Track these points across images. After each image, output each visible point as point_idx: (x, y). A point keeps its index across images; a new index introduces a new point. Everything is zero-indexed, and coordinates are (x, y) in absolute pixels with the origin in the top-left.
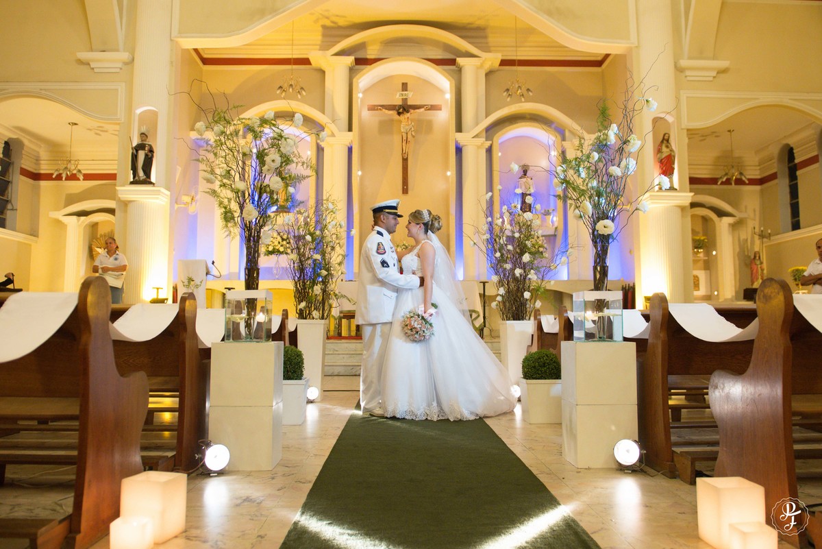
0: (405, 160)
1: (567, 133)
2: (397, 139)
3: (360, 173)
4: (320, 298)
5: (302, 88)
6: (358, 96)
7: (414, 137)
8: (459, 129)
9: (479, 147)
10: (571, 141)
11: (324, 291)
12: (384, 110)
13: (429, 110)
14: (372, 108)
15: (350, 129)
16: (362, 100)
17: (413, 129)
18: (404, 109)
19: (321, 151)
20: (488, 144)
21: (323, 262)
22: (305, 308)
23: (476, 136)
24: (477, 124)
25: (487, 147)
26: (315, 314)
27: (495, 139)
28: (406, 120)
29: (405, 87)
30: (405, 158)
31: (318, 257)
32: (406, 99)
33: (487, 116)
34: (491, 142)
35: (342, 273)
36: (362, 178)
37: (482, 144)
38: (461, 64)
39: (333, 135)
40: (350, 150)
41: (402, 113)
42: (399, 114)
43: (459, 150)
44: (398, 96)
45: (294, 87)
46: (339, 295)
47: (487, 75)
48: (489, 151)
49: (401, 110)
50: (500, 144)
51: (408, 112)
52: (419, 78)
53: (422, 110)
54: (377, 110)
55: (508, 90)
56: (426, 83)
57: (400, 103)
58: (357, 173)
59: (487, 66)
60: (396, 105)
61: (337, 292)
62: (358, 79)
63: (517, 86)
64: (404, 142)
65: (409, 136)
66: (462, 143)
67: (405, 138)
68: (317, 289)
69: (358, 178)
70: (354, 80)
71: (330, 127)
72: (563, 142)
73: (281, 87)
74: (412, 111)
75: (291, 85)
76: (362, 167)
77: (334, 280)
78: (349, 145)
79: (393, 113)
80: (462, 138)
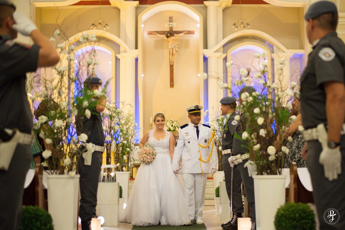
0: (172, 66)
1: (275, 48)
2: (166, 52)
3: (143, 75)
4: (126, 161)
5: (107, 25)
6: (141, 26)
7: (177, 51)
8: (206, 47)
9: (218, 58)
10: (277, 54)
11: (128, 158)
12: (158, 35)
13: (187, 34)
14: (150, 33)
15: (136, 48)
16: (144, 28)
17: (176, 47)
18: (171, 34)
19: (118, 62)
20: (224, 55)
21: (128, 144)
22: (119, 166)
23: (217, 51)
24: (217, 43)
25: (224, 57)
26: (124, 169)
27: (228, 53)
28: (172, 41)
29: (171, 19)
30: (172, 65)
31: (125, 142)
32: (172, 27)
33: (224, 38)
34: (226, 55)
35: (136, 149)
36: (144, 78)
37: (220, 56)
38: (207, 5)
39: (125, 51)
40: (137, 60)
41: (170, 36)
42: (168, 37)
43: (205, 59)
44: (166, 26)
45: (101, 23)
46: (135, 159)
47: (224, 10)
48: (225, 59)
49: (169, 35)
50: (232, 55)
51: (173, 36)
52: (180, 12)
53: (182, 34)
54: (154, 34)
55: (235, 24)
56: (185, 15)
57: (168, 30)
58: (141, 75)
59: (224, 6)
60: (166, 31)
61: (134, 158)
62: (141, 16)
63: (241, 22)
64: (171, 55)
65: (174, 51)
66: (207, 56)
67: (171, 52)
68: (125, 157)
69: (142, 79)
70: (139, 17)
71: (123, 46)
72: (272, 54)
73: (93, 24)
74: (176, 35)
75: (100, 23)
76: (144, 71)
77: (133, 152)
78: (136, 58)
79: (164, 36)
80: (207, 53)
